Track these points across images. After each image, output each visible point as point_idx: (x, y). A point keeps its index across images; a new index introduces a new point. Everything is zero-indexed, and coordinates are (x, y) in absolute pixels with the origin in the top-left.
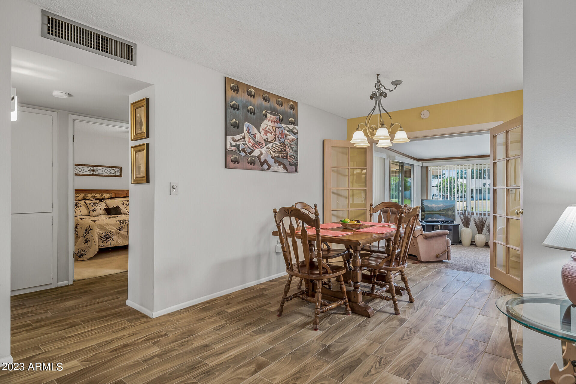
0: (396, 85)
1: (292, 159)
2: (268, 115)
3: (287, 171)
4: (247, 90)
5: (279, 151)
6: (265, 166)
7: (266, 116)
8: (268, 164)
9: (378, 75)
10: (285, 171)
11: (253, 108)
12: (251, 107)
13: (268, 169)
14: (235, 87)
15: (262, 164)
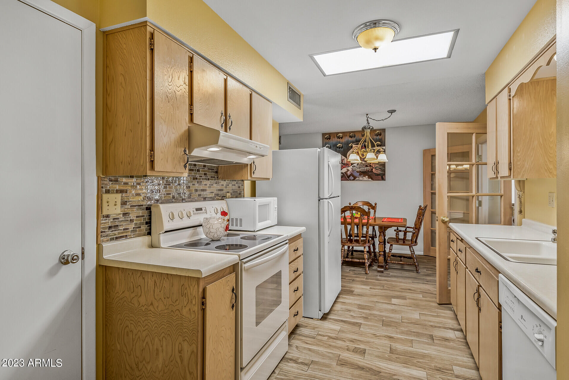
0: (392, 113)
1: (378, 171)
2: (354, 146)
3: (372, 180)
4: (337, 136)
5: (364, 167)
6: (352, 178)
7: (352, 147)
8: (353, 176)
9: (367, 115)
10: (370, 180)
11: (341, 145)
12: (339, 144)
13: (354, 180)
14: (328, 137)
15: (349, 177)
